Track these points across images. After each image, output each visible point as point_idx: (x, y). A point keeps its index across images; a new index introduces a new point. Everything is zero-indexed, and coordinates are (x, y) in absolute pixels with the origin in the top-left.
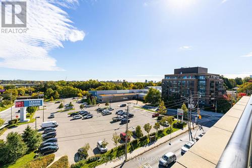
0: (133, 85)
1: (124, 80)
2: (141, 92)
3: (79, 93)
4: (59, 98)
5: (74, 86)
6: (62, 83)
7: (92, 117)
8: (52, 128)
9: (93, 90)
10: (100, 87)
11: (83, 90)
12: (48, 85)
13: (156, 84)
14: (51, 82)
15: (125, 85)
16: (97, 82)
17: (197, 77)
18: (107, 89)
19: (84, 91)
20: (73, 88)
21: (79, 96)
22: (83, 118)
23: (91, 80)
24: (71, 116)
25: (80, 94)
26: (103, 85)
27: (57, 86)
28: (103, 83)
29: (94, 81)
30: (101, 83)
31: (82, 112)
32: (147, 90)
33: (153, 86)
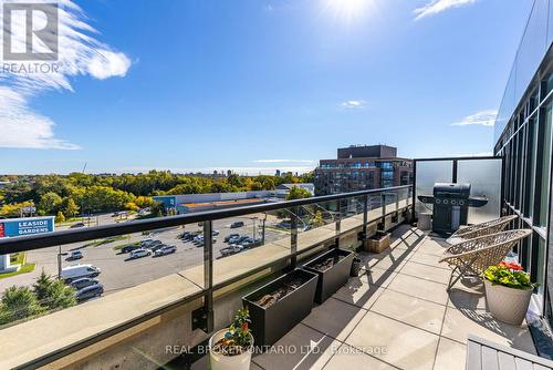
0: (252, 183)
1: (229, 172)
2: (272, 195)
3: (127, 201)
4: (77, 216)
5: (115, 186)
6: (80, 180)
7: (173, 251)
8: (90, 279)
9: (161, 194)
10: (180, 187)
11: (137, 195)
12: (44, 184)
13: (300, 178)
14: (52, 178)
15: (234, 181)
16: (168, 175)
17: (378, 164)
18: (195, 191)
19: (141, 198)
20: (113, 192)
21: (129, 209)
22: (154, 254)
23: (154, 171)
24: (123, 252)
25: (132, 205)
26: (184, 183)
27: (68, 186)
28: (185, 179)
29: (163, 174)
30: (180, 178)
31: (148, 243)
32: (283, 192)
33: (293, 182)
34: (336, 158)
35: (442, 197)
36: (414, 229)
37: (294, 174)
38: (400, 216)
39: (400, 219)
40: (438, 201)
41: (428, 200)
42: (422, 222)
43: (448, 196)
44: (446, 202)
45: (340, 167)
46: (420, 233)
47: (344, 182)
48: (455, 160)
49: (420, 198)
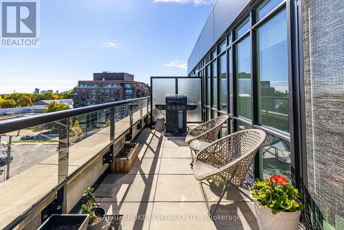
0: (2, 100)
2: (28, 111)
13: (60, 95)
17: (123, 85)
32: (42, 107)
33: (54, 99)
34: (92, 80)
35: (171, 104)
36: (153, 131)
37: (54, 92)
38: (143, 122)
39: (143, 124)
40: (169, 108)
41: (163, 107)
42: (159, 125)
43: (175, 104)
44: (174, 108)
45: (95, 86)
46: (159, 134)
47: (98, 98)
48: (177, 78)
49: (157, 106)
